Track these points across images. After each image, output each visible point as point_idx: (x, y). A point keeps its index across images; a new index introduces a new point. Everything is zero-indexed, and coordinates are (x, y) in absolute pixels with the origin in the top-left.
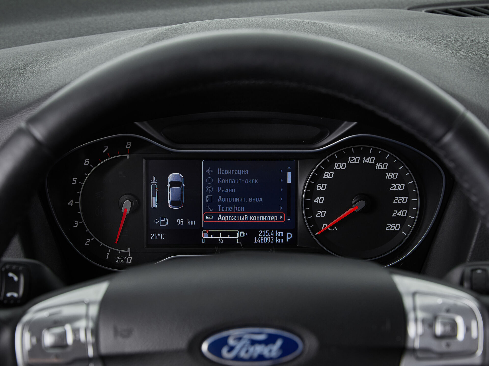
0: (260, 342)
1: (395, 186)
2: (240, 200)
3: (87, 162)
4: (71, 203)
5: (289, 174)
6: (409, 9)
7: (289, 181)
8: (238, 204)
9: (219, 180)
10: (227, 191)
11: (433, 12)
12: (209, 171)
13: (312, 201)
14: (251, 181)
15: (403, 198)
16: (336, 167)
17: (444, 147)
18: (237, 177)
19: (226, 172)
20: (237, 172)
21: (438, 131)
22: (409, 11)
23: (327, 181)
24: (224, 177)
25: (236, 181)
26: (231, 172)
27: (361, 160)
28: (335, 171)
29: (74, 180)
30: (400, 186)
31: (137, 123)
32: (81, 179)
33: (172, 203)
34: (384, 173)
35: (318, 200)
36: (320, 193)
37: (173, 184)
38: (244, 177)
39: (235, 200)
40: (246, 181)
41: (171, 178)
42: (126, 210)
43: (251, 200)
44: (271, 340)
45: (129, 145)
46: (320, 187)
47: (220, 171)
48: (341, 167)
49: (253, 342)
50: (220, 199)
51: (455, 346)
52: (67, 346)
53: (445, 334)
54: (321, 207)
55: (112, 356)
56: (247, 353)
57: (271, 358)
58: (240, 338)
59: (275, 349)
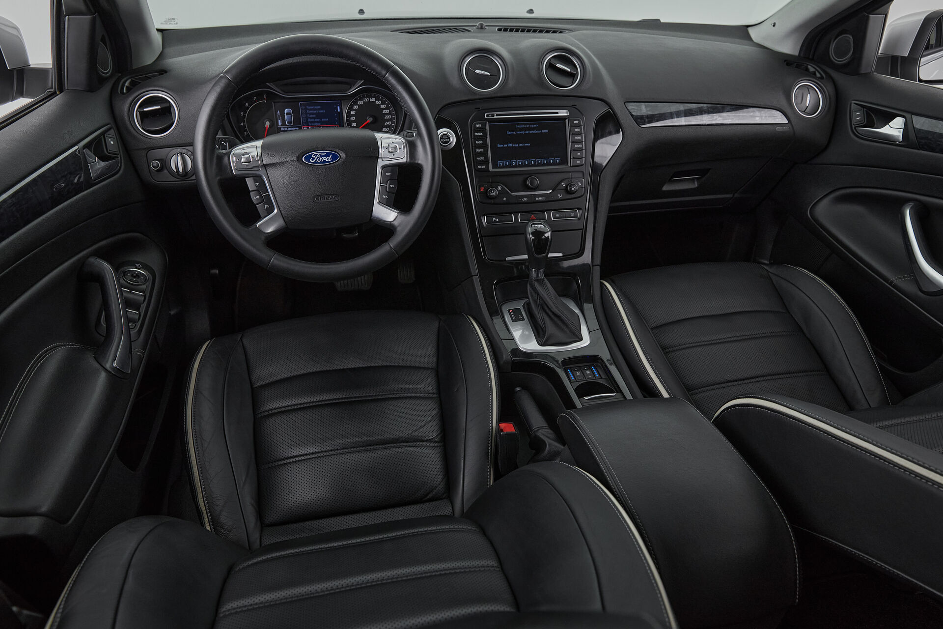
0: (324, 156)
1: (385, 111)
2: (318, 120)
3: (247, 105)
4: (242, 124)
5: (339, 107)
6: (392, 31)
7: (339, 111)
8: (317, 122)
9: (308, 111)
10: (311, 116)
11: (402, 33)
12: (303, 107)
13: (349, 120)
14: (322, 111)
15: (389, 116)
16: (359, 103)
17: (386, 79)
18: (316, 109)
20: (316, 107)
21: (384, 72)
23: (355, 110)
24: (311, 110)
25: (315, 112)
26: (313, 107)
27: (369, 99)
28: (359, 105)
29: (242, 113)
30: (387, 111)
31: (267, 84)
32: (245, 113)
33: (288, 123)
34: (379, 105)
35: (352, 119)
36: (353, 115)
37: (287, 114)
38: (319, 109)
39: (316, 120)
40: (320, 111)
41: (286, 111)
42: (267, 126)
43: (323, 120)
44: (327, 155)
45: (265, 96)
46: (353, 113)
47: (308, 107)
48: (361, 103)
49: (321, 156)
50: (309, 120)
51: (396, 155)
52: (251, 162)
53: (393, 151)
54: (354, 122)
55: (268, 164)
56: (319, 160)
57: (328, 162)
58: (316, 155)
59: (330, 158)
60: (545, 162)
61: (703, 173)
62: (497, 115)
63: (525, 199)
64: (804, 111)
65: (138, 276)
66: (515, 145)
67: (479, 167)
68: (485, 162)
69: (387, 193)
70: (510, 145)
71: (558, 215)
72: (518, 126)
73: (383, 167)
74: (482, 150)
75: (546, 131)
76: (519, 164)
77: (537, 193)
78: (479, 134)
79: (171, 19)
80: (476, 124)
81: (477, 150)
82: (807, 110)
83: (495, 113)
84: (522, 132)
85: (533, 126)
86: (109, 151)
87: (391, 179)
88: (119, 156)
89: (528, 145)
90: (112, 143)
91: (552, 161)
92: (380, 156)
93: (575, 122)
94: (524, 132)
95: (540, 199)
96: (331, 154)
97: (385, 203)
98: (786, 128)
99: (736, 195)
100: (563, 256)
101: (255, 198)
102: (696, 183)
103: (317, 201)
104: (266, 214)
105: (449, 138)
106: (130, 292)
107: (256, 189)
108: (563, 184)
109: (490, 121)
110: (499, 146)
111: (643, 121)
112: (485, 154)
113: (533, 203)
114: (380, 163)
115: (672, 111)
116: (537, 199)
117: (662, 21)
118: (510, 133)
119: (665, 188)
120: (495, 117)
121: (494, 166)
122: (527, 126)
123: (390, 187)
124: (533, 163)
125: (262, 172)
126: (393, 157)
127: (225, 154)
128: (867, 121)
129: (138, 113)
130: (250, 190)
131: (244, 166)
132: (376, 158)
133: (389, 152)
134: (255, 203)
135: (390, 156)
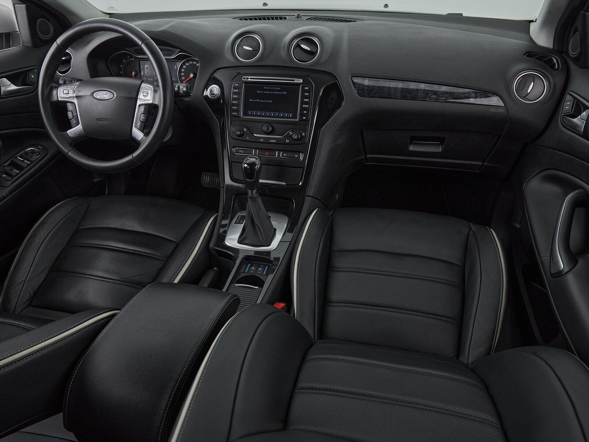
3: (124, 61)
4: (121, 73)
5: (175, 66)
13: (180, 74)
16: (186, 65)
21: (140, 43)
22: (233, 20)
23: (184, 68)
27: (193, 63)
28: (186, 66)
29: (121, 66)
32: (123, 65)
33: (147, 74)
35: (182, 74)
36: (183, 72)
37: (146, 68)
41: (146, 66)
42: (133, 75)
46: (183, 70)
48: (188, 65)
51: (147, 98)
52: (68, 94)
53: (145, 95)
54: (183, 76)
55: (78, 96)
56: (102, 96)
60: (281, 115)
61: (442, 141)
62: (250, 79)
63: (262, 140)
64: (524, 97)
66: (262, 101)
67: (233, 113)
68: (238, 111)
69: (140, 122)
70: (258, 100)
71: (285, 155)
72: (266, 88)
73: (140, 105)
74: (236, 102)
75: (285, 93)
76: (262, 114)
77: (271, 136)
78: (236, 91)
79: (111, 7)
80: (234, 84)
81: (233, 102)
82: (528, 97)
83: (249, 77)
84: (267, 92)
85: (276, 88)
86: (29, 81)
87: (143, 113)
88: (36, 84)
89: (271, 101)
90: (33, 76)
91: (286, 115)
92: (138, 98)
93: (306, 88)
94: (269, 92)
95: (272, 141)
97: (138, 128)
98: (500, 110)
99: (485, 164)
100: (286, 185)
101: (70, 115)
102: (441, 147)
103: (99, 122)
104: (75, 126)
106: (22, 160)
107: (71, 110)
108: (290, 132)
109: (246, 83)
110: (250, 100)
111: (363, 92)
112: (238, 105)
113: (267, 143)
114: (139, 102)
115: (391, 86)
116: (270, 141)
117: (464, 15)
118: (259, 92)
119: (412, 148)
120: (249, 80)
121: (245, 114)
122: (272, 88)
123: (142, 119)
124: (272, 115)
125: (75, 101)
126: (145, 99)
127: (56, 87)
128: (574, 112)
130: (68, 110)
131: (65, 96)
132: (136, 99)
133: (143, 96)
134: (70, 118)
135: (143, 98)
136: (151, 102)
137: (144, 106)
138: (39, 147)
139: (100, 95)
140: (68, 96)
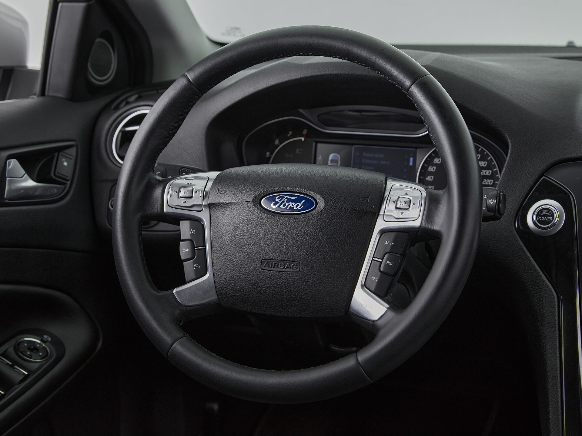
3: (277, 142)
5: (411, 159)
7: (411, 164)
9: (363, 160)
12: (358, 154)
13: (424, 178)
14: (385, 163)
15: (489, 181)
17: (411, 94)
19: (368, 155)
20: (376, 156)
21: (408, 83)
23: (436, 165)
25: (374, 162)
26: (371, 155)
29: (267, 154)
30: (488, 172)
31: (300, 110)
32: (272, 153)
35: (429, 178)
36: (431, 173)
37: (333, 161)
38: (380, 159)
40: (382, 162)
41: (331, 157)
45: (305, 132)
46: (431, 169)
47: (364, 154)
49: (289, 201)
51: (406, 214)
52: (191, 197)
53: (402, 206)
54: (431, 183)
55: (214, 204)
56: (284, 206)
57: (297, 210)
58: (282, 198)
59: (300, 205)
65: (33, 347)
69: (379, 273)
73: (383, 232)
86: (56, 174)
87: (392, 251)
88: (69, 183)
92: (382, 213)
96: (304, 198)
97: (373, 289)
101: (185, 250)
103: (265, 268)
104: (194, 277)
105: (552, 215)
106: (12, 366)
107: (189, 238)
114: (380, 224)
123: (386, 265)
125: (204, 216)
126: (401, 216)
127: (160, 182)
129: (121, 134)
130: (182, 238)
131: (181, 202)
132: (375, 215)
133: (396, 208)
134: (183, 257)
135: (397, 214)
136: (417, 224)
137: (393, 235)
138: (45, 337)
139: (281, 202)
140: (190, 203)
